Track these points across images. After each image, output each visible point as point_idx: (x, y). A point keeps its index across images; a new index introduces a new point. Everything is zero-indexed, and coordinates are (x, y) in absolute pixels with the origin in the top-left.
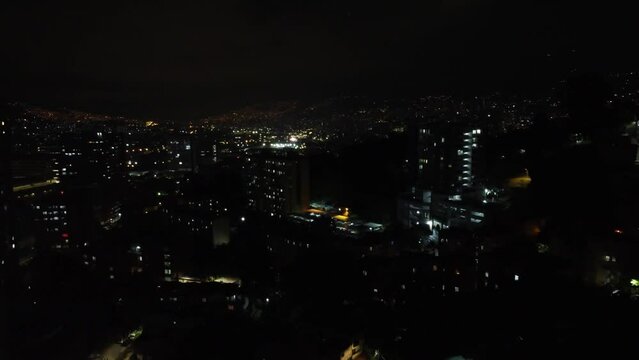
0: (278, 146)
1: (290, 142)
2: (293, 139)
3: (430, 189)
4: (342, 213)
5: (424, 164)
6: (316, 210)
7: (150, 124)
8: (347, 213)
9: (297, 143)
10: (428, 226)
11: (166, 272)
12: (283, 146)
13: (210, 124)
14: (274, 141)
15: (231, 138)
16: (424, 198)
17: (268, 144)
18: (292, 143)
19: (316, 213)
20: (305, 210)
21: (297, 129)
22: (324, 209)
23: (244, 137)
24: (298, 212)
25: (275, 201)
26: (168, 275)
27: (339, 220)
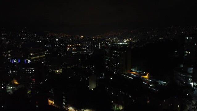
0: (120, 43)
1: (124, 42)
2: (125, 41)
3: (192, 67)
4: (145, 75)
5: (188, 54)
6: (134, 73)
7: (82, 37)
8: (148, 75)
9: (126, 43)
10: (191, 85)
11: (63, 103)
12: (122, 43)
13: (100, 37)
14: (119, 42)
15: (105, 41)
16: (188, 71)
17: (117, 43)
18: (125, 42)
19: (133, 74)
20: (129, 72)
21: (126, 38)
22: (137, 72)
23: (110, 41)
24: (126, 73)
25: (116, 68)
26: (64, 105)
27: (144, 78)
